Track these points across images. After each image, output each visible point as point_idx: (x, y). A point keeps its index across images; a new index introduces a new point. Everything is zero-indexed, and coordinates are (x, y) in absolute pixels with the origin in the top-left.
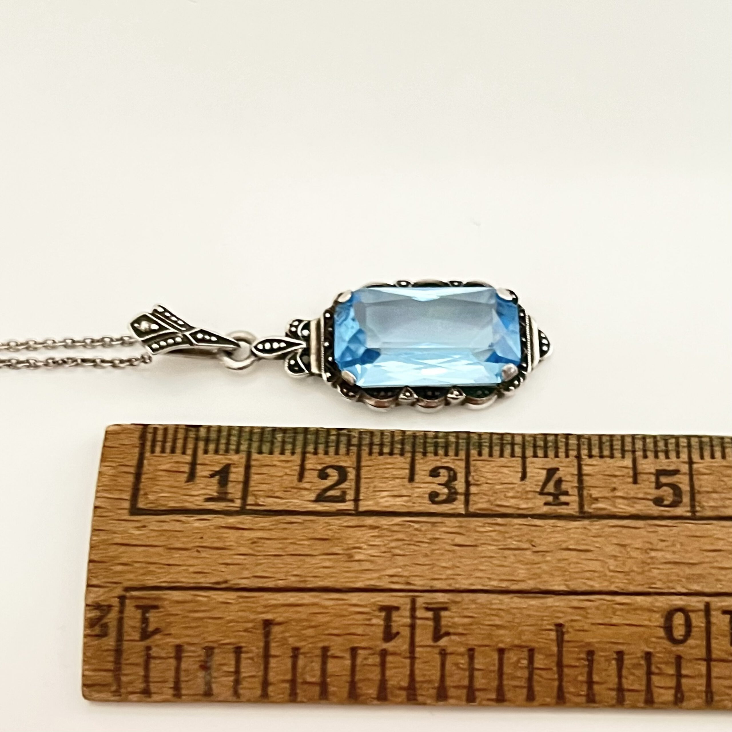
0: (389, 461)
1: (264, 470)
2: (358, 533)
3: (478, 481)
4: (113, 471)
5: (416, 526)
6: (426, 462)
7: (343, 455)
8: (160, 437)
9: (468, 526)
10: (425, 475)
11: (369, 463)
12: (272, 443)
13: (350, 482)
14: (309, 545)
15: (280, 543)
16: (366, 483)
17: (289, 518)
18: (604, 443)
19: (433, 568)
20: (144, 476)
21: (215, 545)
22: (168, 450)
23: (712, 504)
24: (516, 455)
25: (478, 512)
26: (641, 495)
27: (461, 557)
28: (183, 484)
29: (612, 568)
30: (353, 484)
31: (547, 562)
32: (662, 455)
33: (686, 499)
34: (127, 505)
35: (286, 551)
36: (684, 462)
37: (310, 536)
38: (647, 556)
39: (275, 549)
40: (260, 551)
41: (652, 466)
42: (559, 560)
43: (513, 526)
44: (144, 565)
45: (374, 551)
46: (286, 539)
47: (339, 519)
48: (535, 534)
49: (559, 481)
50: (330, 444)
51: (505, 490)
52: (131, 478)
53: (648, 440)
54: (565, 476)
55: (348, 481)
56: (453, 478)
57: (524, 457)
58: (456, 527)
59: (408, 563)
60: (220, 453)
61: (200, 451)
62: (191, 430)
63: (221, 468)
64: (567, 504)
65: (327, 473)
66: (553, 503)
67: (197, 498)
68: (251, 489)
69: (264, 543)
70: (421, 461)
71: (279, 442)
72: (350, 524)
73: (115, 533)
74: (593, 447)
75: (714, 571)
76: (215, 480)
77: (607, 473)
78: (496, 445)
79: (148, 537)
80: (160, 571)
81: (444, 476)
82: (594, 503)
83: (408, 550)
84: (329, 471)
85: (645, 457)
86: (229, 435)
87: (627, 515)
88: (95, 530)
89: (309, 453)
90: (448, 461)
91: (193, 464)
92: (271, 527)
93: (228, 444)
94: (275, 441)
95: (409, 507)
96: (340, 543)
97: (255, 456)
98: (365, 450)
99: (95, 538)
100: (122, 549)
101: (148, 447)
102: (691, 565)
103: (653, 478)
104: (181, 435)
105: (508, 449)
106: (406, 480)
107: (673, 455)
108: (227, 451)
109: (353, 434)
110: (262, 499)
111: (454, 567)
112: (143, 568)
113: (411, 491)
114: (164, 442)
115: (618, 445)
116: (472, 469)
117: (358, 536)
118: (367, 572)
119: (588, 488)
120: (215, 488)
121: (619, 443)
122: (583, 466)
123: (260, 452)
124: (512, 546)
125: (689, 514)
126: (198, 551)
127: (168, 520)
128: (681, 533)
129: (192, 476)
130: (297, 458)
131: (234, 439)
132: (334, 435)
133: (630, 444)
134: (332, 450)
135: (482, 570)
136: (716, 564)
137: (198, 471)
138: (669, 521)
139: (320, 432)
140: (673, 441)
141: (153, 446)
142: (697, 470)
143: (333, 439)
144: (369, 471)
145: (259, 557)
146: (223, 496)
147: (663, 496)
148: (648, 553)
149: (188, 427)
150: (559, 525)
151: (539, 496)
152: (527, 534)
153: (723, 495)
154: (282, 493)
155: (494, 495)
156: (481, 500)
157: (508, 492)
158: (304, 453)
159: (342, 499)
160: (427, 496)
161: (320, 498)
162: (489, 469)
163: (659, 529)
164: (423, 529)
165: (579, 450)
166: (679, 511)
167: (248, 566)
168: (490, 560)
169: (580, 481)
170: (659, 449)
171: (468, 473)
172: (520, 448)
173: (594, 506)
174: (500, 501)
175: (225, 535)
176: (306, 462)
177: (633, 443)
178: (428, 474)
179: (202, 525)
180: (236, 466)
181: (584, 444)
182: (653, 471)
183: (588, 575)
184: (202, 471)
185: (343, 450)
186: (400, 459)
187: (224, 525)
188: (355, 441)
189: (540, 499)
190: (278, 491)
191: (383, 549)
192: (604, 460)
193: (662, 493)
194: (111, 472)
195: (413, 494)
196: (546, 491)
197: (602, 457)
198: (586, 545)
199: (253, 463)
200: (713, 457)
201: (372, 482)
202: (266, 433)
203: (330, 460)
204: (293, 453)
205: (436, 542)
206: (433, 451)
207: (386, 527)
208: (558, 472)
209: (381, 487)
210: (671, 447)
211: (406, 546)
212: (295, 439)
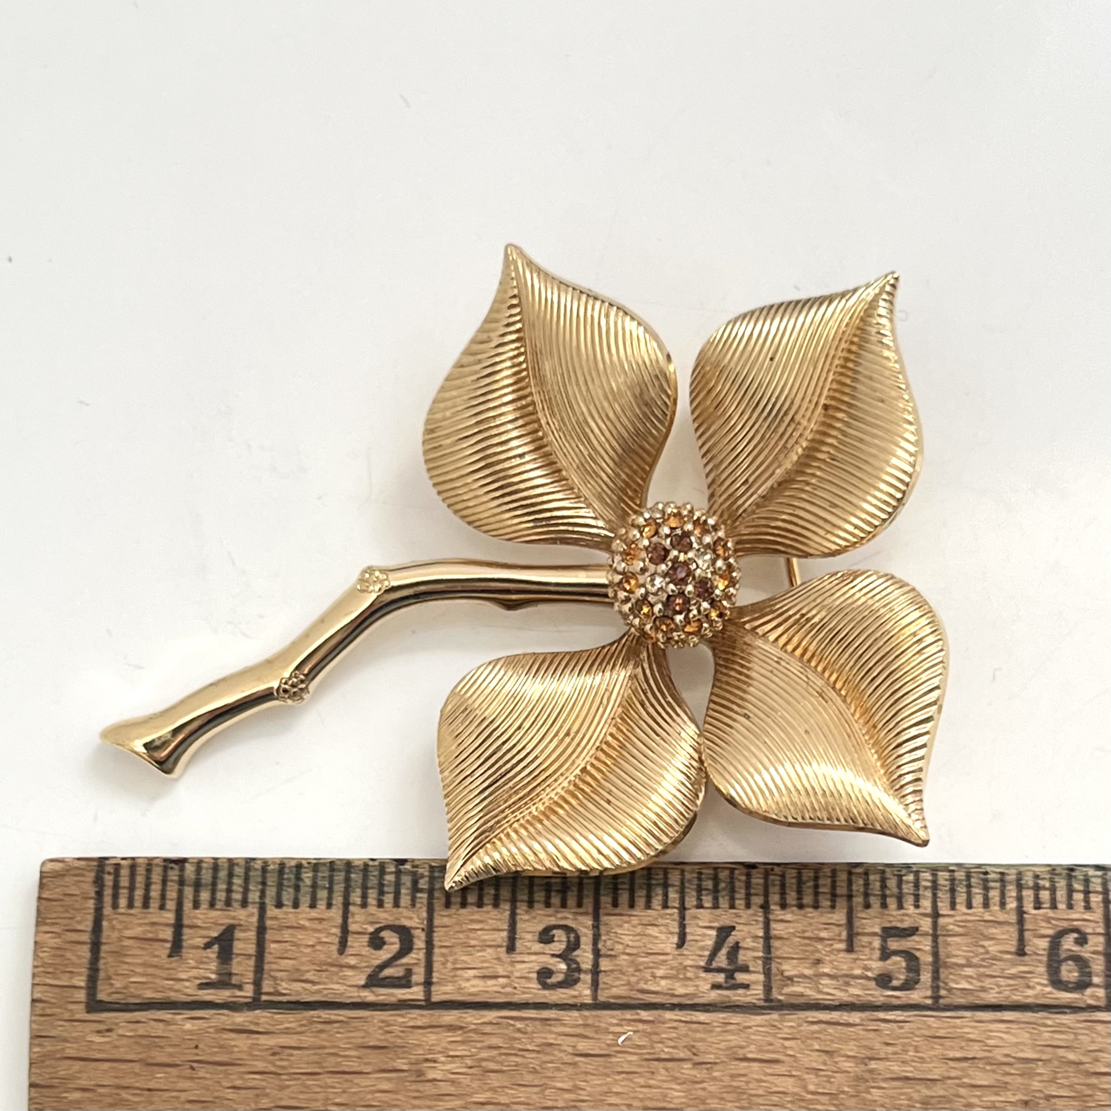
0: (476, 917)
1: (286, 935)
2: (432, 1038)
3: (612, 950)
4: (56, 940)
5: (519, 1025)
6: (535, 918)
7: (406, 907)
8: (124, 882)
9: (597, 1024)
10: (529, 941)
11: (446, 921)
12: (297, 888)
13: (417, 954)
14: (358, 1057)
15: (314, 1054)
16: (443, 955)
17: (325, 1014)
18: (805, 883)
19: (544, 1091)
20: (104, 948)
21: (217, 1059)
22: (138, 903)
23: (964, 985)
24: (670, 904)
25: (612, 1001)
26: (858, 972)
27: (586, 1073)
28: (166, 960)
29: (811, 1088)
30: (421, 955)
31: (714, 1079)
32: (892, 903)
33: (926, 977)
34: (82, 996)
35: (323, 1067)
36: (925, 915)
37: (360, 1041)
38: (863, 1067)
39: (307, 1063)
40: (283, 1067)
41: (877, 920)
42: (733, 1076)
43: (664, 1023)
44: (115, 1091)
45: (454, 1065)
46: (323, 1047)
47: (402, 1016)
48: (698, 1035)
49: (736, 948)
50: (386, 889)
51: (651, 965)
52: (85, 952)
53: (872, 877)
54: (744, 939)
55: (415, 951)
56: (574, 945)
57: (683, 908)
58: (578, 1026)
59: (505, 1084)
60: (217, 907)
61: (188, 905)
62: (172, 868)
63: (220, 932)
64: (746, 986)
65: (382, 938)
66: (725, 985)
67: (187, 984)
68: (266, 967)
69: (292, 1055)
70: (526, 917)
71: (307, 886)
72: (419, 1023)
73: (66, 1040)
74: (787, 891)
75: (963, 1091)
76: (213, 953)
77: (807, 934)
78: (641, 888)
79: (116, 1047)
80: (136, 1099)
81: (559, 941)
82: (787, 985)
83: (506, 1064)
84: (385, 934)
85: (867, 906)
86: (231, 875)
87: (837, 1003)
88: (36, 1037)
89: (354, 904)
90: (568, 918)
91: (178, 926)
92: (299, 1029)
93: (229, 891)
94: (301, 884)
95: (506, 994)
96: (404, 1052)
97: (272, 911)
98: (438, 898)
99: (36, 1050)
100: (77, 1066)
101: (108, 899)
102: (928, 1082)
103: (877, 943)
104: (156, 877)
105: (657, 895)
106: (504, 949)
107: (909, 901)
108: (228, 903)
109: (420, 871)
110: (284, 984)
111: (577, 1088)
112: (110, 1095)
113: (509, 969)
114: (132, 888)
115: (824, 885)
116: (603, 929)
117: (431, 1042)
118: (447, 1098)
119: (779, 961)
120: (213, 966)
121: (829, 881)
122: (771, 923)
123: (279, 905)
124: (663, 1056)
125: (929, 1002)
126: (193, 1068)
127: (144, 1020)
128: (917, 1033)
129: (177, 947)
130: (336, 914)
131: (238, 881)
132: (391, 873)
133: (845, 884)
134: (389, 899)
135: (617, 1093)
136: (966, 1080)
137: (184, 937)
138: (899, 1013)
139: (370, 869)
140: (911, 877)
141: (115, 896)
142: (944, 928)
143: (390, 881)
144: (446, 934)
145: (284, 1077)
146: (226, 978)
147: (891, 972)
148: (866, 1065)
149: (169, 862)
150: (732, 1021)
151: (703, 975)
152: (686, 1036)
153: (982, 970)
154: (314, 975)
155: (637, 974)
156: (617, 983)
157: (658, 968)
158: (346, 904)
159: (405, 982)
160: (535, 975)
161: (374, 981)
162: (628, 930)
163: (883, 1025)
164: (529, 1029)
165: (766, 895)
166: (915, 996)
167: (268, 1091)
168: (631, 1076)
169: (768, 948)
170: (888, 892)
171: (596, 938)
172: (676, 892)
173: (786, 990)
174: (646, 983)
175: (233, 1043)
176: (350, 920)
177: (850, 883)
178: (536, 938)
179: (196, 1028)
180: (243, 928)
181: (774, 885)
182: (877, 930)
183: (775, 1098)
184: (193, 938)
185: (405, 900)
186: (494, 913)
187: (228, 1027)
188: (423, 884)
189: (705, 980)
190: (308, 971)
191: (469, 1062)
192: (803, 912)
193: (890, 967)
194: (54, 942)
195: (512, 972)
196: (714, 965)
197: (801, 906)
198: (773, 1052)
199: (269, 923)
200: (969, 906)
201: (452, 954)
202: (287, 871)
203: (385, 916)
204: (329, 905)
205: (548, 1049)
206: (543, 899)
207: (473, 1027)
208: (733, 933)
209: (466, 962)
210: (908, 888)
211: (503, 1057)
212: (331, 882)
